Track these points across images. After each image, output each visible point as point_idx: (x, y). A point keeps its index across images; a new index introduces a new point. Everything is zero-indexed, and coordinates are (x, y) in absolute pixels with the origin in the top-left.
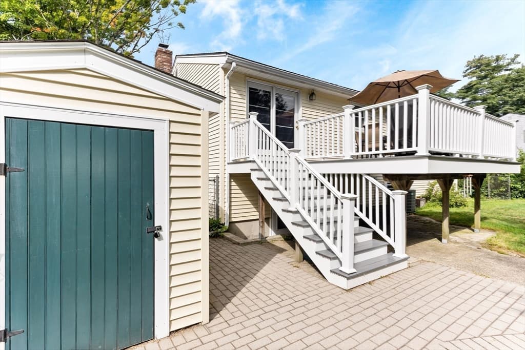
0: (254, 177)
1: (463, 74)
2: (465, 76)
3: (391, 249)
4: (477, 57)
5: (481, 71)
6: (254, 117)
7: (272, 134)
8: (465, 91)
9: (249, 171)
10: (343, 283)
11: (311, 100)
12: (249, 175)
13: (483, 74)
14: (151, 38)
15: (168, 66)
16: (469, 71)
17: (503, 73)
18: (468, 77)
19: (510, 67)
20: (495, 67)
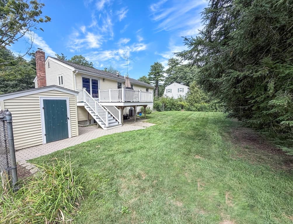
0: (86, 107)
3: (119, 123)
4: (171, 58)
5: (173, 64)
6: (85, 89)
7: (91, 96)
8: (168, 71)
9: (84, 105)
10: (106, 129)
11: (103, 81)
12: (84, 106)
14: (24, 34)
15: (43, 59)
16: (169, 63)
17: (179, 66)
18: (169, 65)
19: (180, 64)
20: (177, 63)
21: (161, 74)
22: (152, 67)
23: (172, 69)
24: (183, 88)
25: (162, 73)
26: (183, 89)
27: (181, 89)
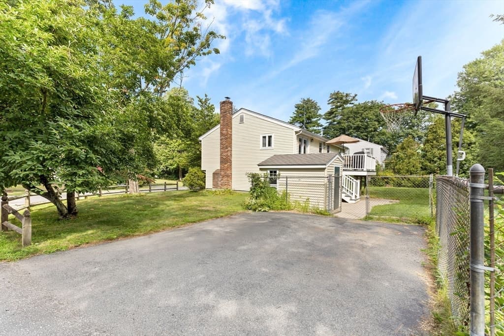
1: (328, 102)
2: (329, 104)
4: (336, 92)
5: (338, 102)
8: (329, 115)
11: (311, 142)
13: (339, 104)
15: (231, 111)
16: (331, 101)
17: (349, 105)
18: (330, 105)
19: (352, 102)
20: (345, 101)
21: (314, 120)
22: (298, 107)
23: (337, 111)
24: (372, 147)
25: (316, 119)
26: (372, 149)
27: (369, 149)
